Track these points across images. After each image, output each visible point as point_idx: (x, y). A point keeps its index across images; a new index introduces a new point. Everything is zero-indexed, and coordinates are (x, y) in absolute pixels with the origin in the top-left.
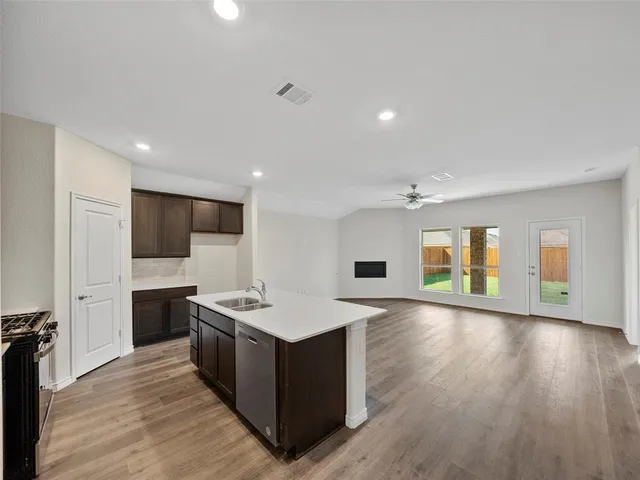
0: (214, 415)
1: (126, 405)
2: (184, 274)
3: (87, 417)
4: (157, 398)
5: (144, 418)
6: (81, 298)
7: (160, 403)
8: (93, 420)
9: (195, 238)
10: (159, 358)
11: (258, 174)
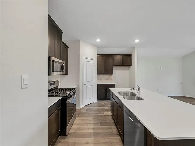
0: (115, 141)
1: (90, 120)
2: (112, 80)
3: (82, 120)
4: (99, 122)
5: (93, 129)
6: (85, 85)
7: (99, 124)
8: (83, 122)
9: (115, 68)
10: (103, 106)
11: (137, 41)
